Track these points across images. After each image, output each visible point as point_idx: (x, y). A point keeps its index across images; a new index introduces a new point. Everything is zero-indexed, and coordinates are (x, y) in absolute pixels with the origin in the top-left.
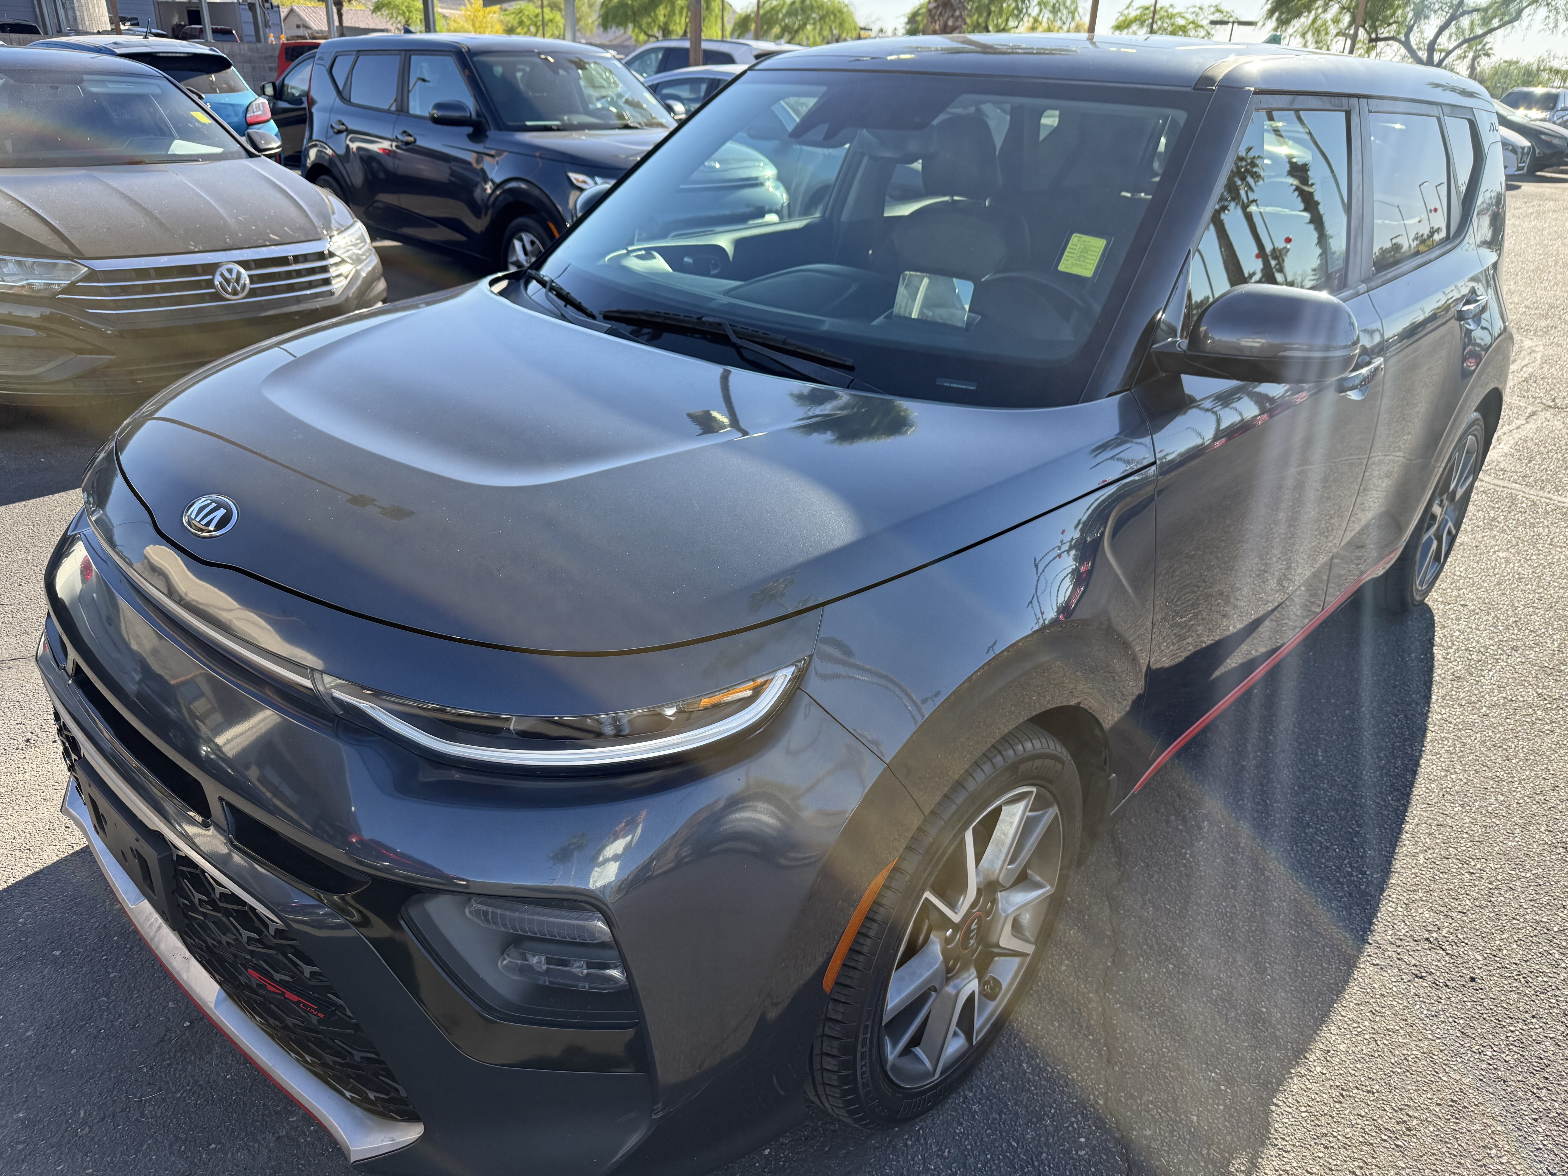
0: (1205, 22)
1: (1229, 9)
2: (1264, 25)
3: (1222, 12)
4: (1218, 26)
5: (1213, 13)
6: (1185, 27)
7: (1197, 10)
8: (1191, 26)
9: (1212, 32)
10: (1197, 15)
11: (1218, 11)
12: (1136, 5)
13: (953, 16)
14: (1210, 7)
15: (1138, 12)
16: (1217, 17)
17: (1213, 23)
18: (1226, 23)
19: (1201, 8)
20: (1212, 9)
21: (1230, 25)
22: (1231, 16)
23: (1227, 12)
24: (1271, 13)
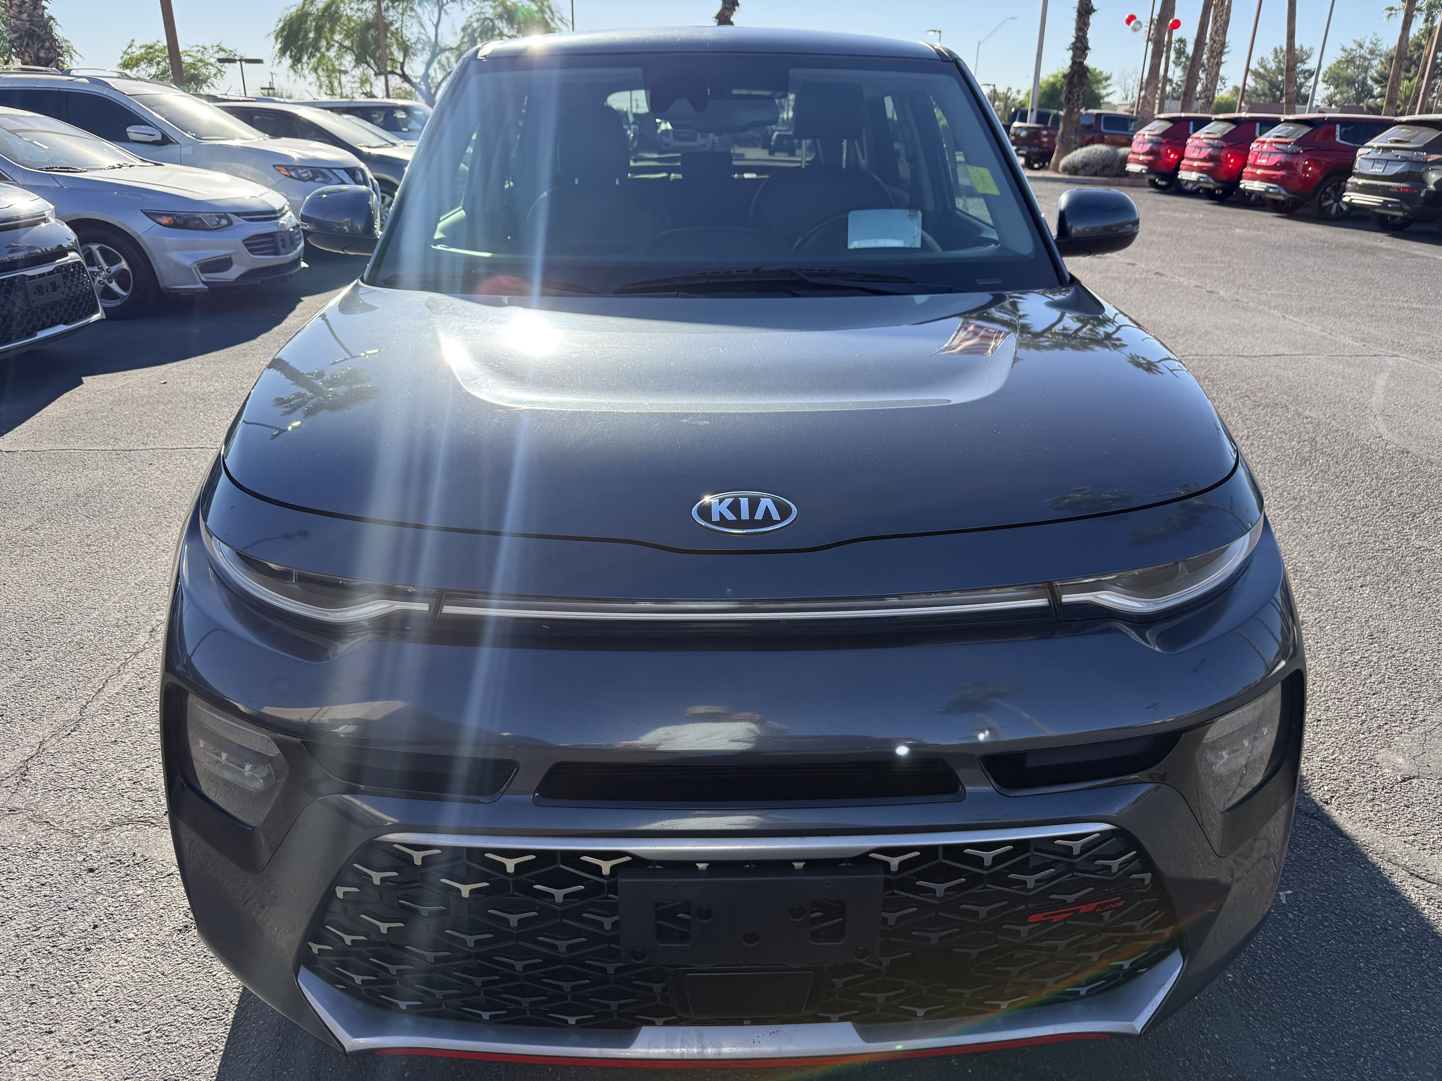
0: (213, 61)
1: (231, 49)
2: (280, 62)
3: (226, 52)
4: (226, 64)
5: (218, 52)
6: (194, 64)
7: (202, 49)
8: (200, 64)
9: (223, 69)
10: (203, 53)
11: (222, 50)
12: (138, 44)
13: (43, 47)
14: (212, 47)
15: (143, 50)
16: (222, 55)
17: (220, 61)
18: (233, 61)
19: (203, 48)
20: (216, 49)
21: (238, 62)
22: (235, 55)
23: (231, 51)
24: (283, 51)
